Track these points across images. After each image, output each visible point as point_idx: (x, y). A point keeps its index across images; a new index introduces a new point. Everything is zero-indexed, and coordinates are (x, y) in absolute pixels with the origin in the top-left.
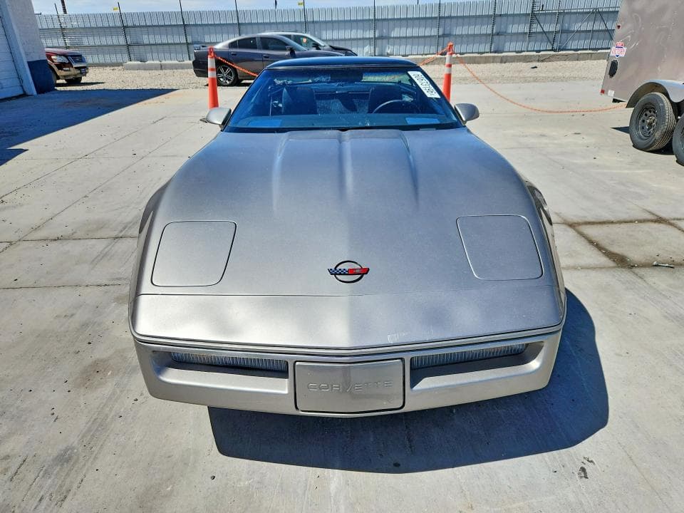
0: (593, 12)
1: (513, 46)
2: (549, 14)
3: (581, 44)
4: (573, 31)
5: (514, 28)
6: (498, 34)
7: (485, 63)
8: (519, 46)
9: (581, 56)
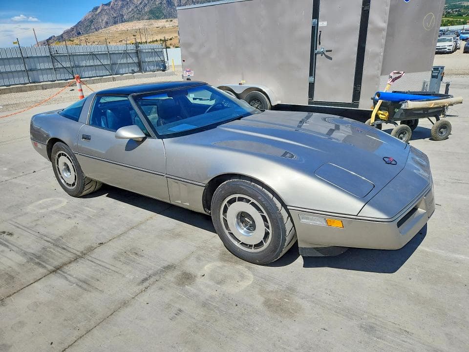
0: (90, 55)
1: (45, 77)
2: (62, 56)
3: (90, 74)
4: (83, 66)
5: (42, 66)
6: (31, 70)
7: (31, 90)
8: (50, 77)
9: (95, 81)
